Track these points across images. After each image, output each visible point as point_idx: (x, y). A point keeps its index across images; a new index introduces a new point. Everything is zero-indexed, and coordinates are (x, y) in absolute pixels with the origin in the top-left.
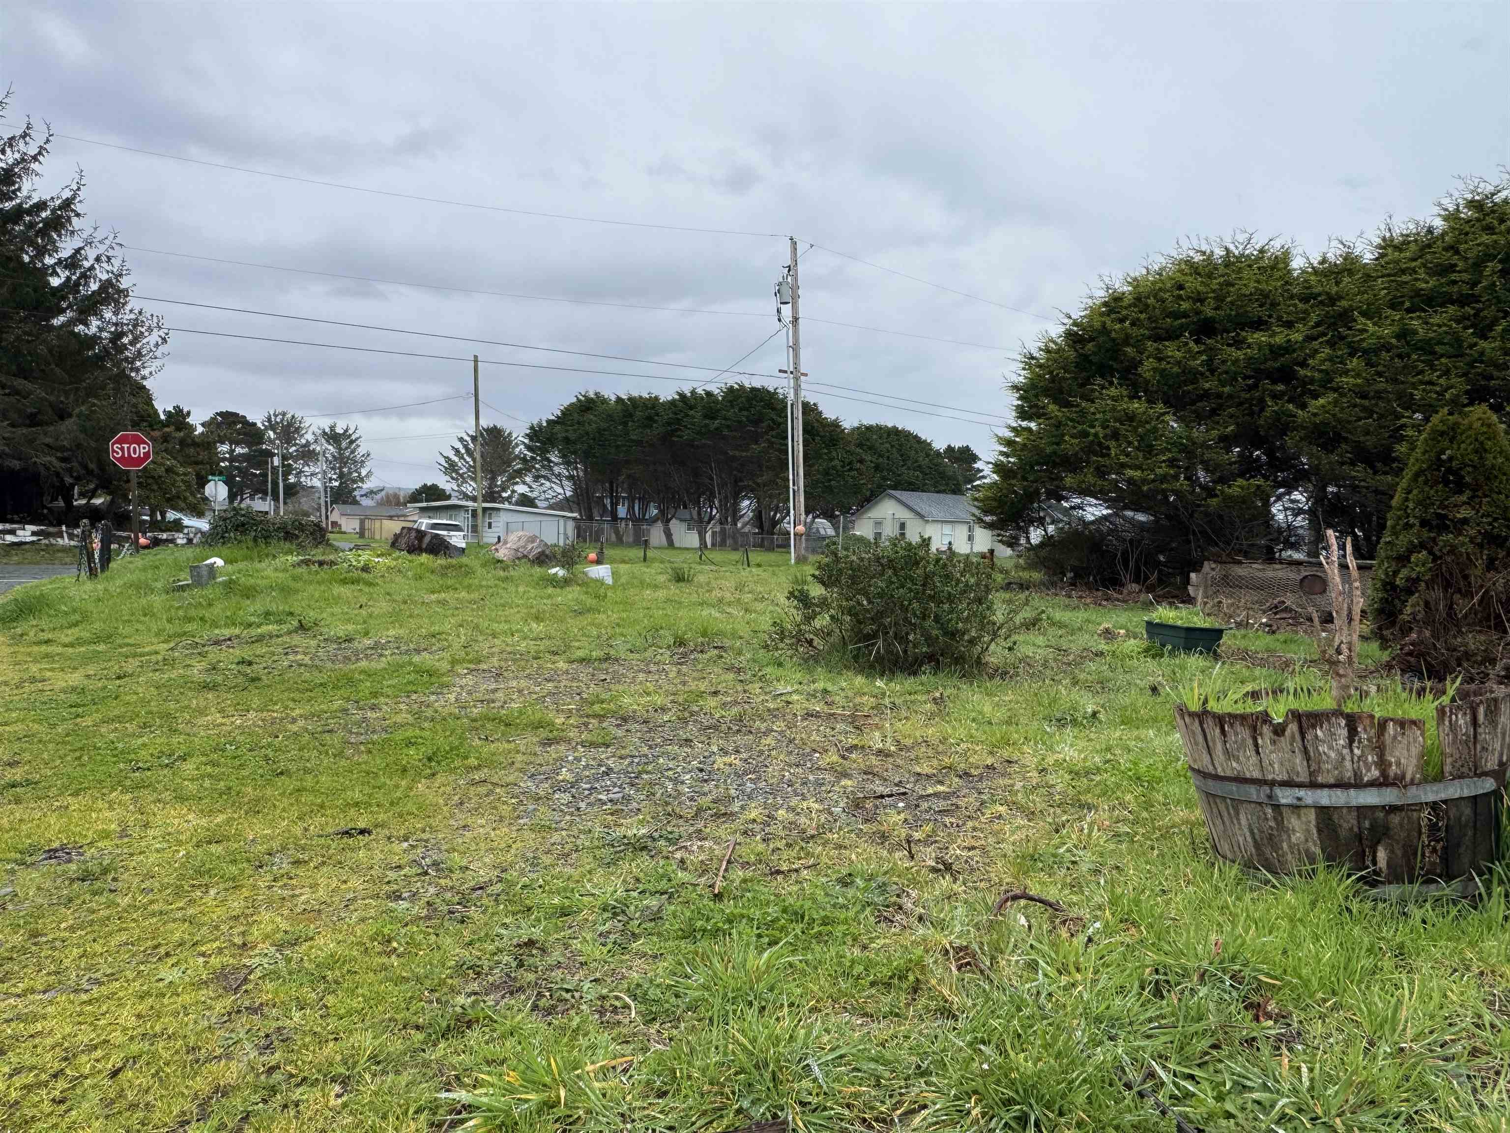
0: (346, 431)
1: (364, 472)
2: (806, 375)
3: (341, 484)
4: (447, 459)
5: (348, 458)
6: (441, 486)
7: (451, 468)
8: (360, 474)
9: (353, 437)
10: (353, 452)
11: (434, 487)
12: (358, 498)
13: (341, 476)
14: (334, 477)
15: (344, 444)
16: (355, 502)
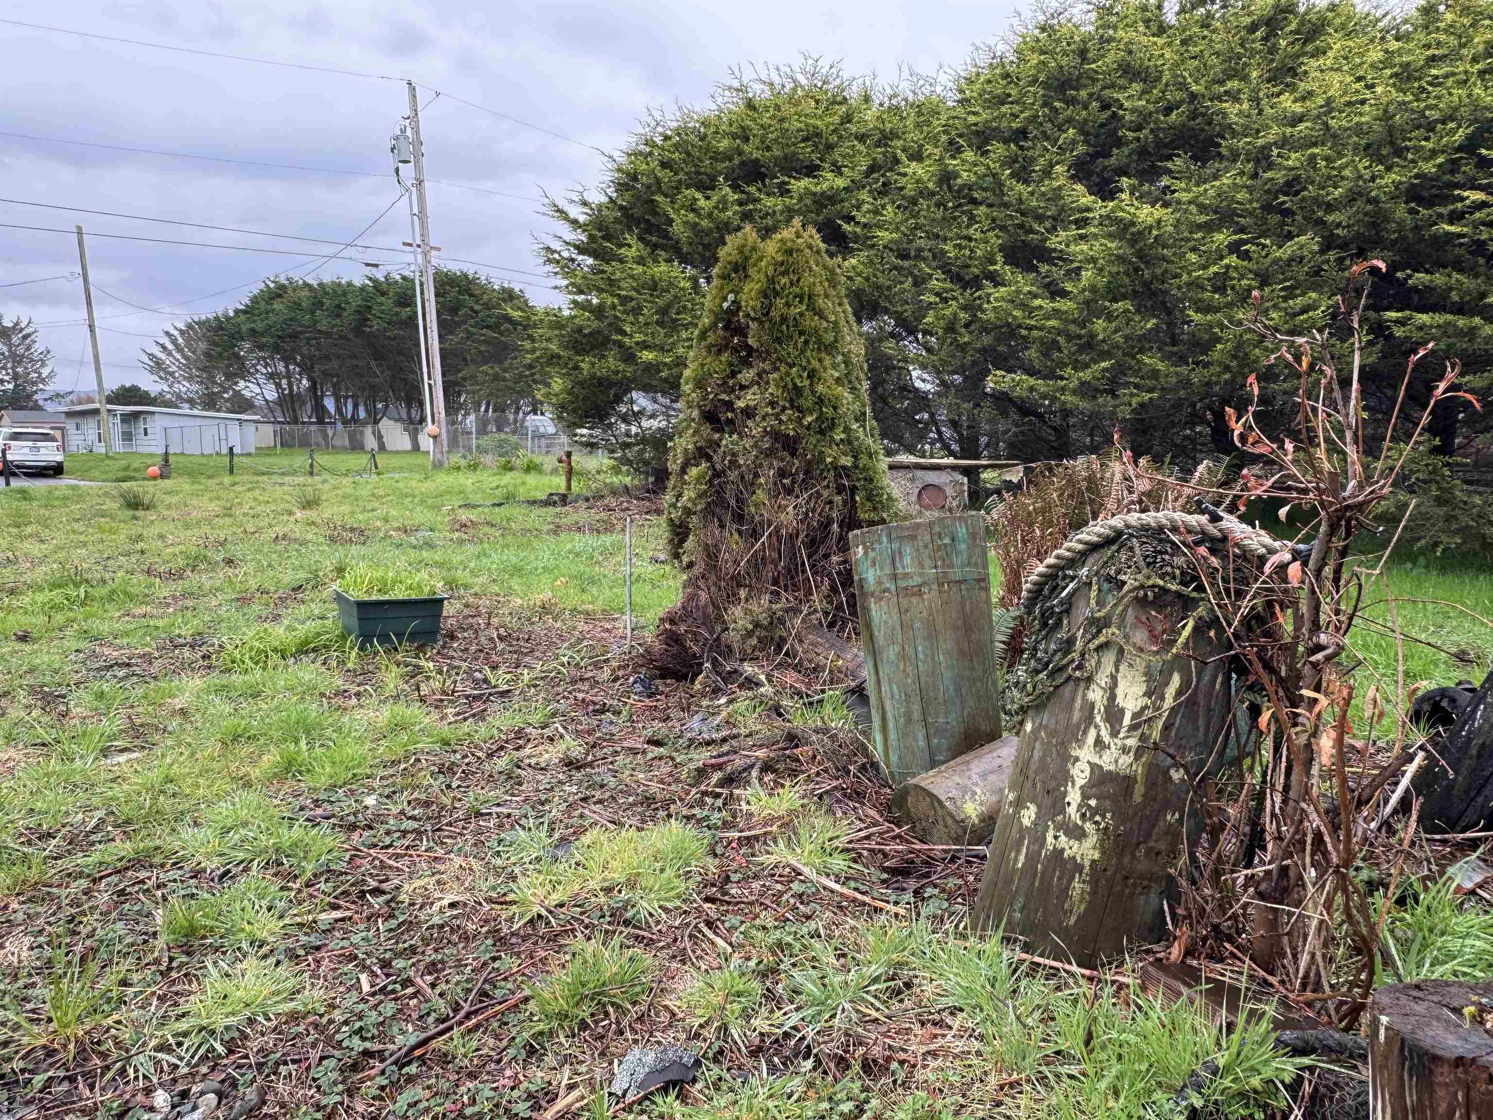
0: (17, 324)
1: (45, 372)
2: (438, 249)
3: (16, 386)
4: (151, 356)
5: (23, 356)
6: (144, 387)
7: (158, 367)
8: (40, 374)
9: (27, 331)
10: (28, 348)
11: (134, 389)
12: (41, 403)
13: (16, 377)
14: (7, 378)
15: (15, 340)
16: (37, 407)
